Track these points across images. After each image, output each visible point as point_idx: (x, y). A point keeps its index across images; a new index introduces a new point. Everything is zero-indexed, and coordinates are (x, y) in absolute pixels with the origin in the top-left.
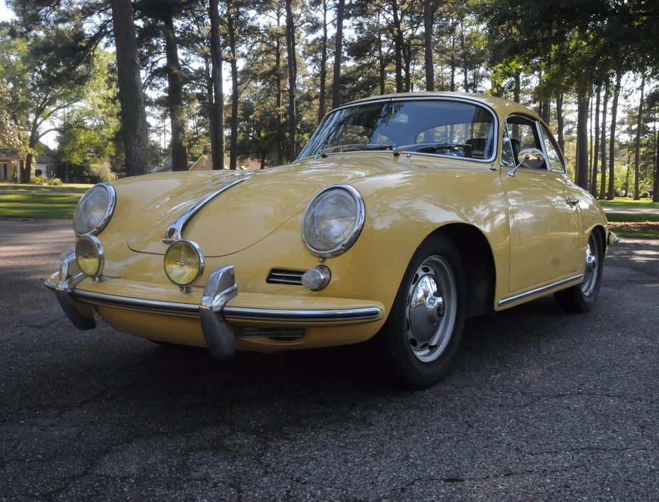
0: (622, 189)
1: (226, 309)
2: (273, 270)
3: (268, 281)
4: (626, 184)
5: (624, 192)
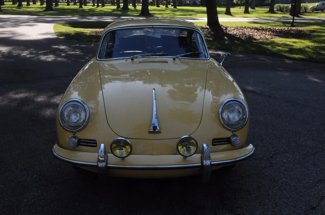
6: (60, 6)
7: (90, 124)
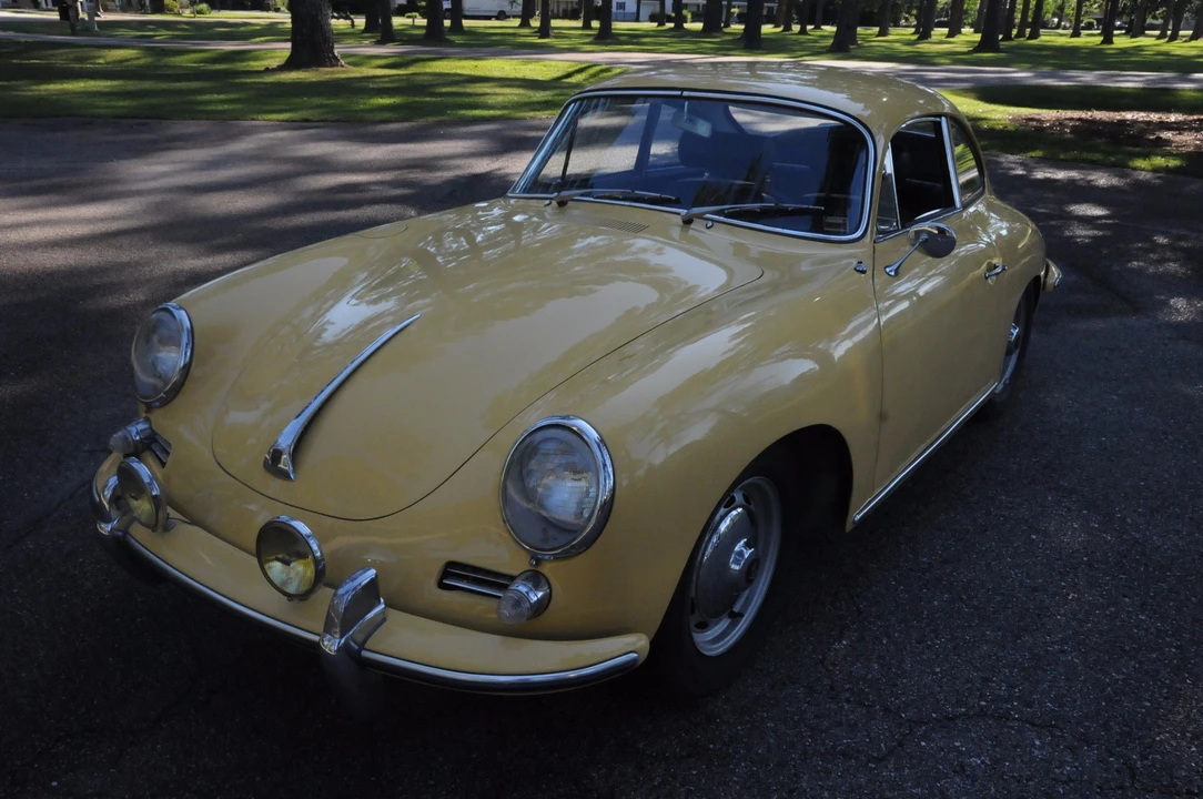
0: (1054, 15)
1: (365, 654)
2: (451, 564)
3: (442, 586)
4: (1061, 8)
5: (1056, 20)
6: (1042, 38)
7: (179, 400)
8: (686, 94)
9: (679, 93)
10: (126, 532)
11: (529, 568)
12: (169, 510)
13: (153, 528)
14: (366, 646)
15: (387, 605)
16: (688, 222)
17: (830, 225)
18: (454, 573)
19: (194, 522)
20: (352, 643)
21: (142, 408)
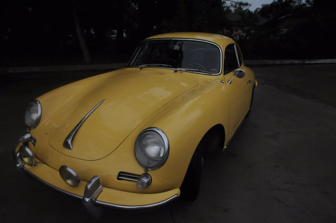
1: (96, 201)
2: (120, 172)
3: (118, 179)
8: (172, 39)
9: (170, 39)
10: (23, 166)
11: (145, 172)
12: (36, 159)
13: (31, 165)
14: (97, 199)
15: (102, 186)
16: (176, 71)
17: (213, 71)
18: (122, 175)
19: (44, 162)
20: (93, 199)
21: (28, 129)
